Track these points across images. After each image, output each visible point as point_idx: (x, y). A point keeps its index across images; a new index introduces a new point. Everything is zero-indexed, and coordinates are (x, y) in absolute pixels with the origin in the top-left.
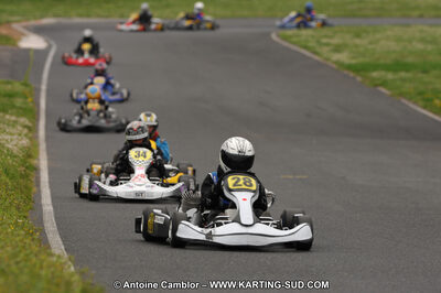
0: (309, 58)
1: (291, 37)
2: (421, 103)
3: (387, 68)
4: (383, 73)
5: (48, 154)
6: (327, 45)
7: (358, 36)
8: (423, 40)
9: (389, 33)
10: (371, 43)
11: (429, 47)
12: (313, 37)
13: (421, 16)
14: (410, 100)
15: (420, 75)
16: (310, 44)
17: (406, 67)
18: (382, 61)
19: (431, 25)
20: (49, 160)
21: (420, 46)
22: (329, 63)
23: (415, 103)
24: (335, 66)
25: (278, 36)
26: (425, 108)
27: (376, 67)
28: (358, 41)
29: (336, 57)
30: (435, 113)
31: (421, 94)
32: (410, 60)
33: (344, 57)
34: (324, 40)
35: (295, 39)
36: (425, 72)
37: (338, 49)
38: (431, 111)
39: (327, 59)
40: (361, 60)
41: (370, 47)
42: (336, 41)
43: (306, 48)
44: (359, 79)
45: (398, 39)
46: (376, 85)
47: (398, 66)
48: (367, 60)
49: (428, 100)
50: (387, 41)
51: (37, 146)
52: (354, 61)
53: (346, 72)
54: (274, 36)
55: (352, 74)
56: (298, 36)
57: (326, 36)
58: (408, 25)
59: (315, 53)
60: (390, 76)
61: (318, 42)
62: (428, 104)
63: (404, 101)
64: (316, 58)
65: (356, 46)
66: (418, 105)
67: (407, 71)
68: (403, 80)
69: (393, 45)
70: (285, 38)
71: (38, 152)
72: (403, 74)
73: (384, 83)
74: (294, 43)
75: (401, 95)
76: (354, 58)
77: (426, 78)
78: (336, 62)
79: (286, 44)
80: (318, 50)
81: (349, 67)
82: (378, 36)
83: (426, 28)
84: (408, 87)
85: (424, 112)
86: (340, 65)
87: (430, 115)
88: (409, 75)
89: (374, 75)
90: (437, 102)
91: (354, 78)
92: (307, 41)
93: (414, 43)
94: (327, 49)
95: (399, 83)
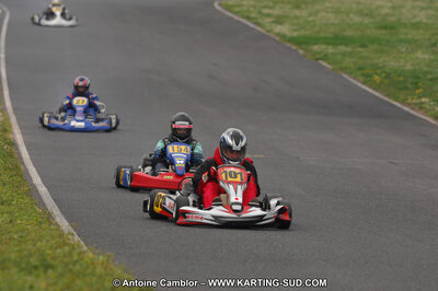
1: (231, 6)
2: (361, 78)
3: (327, 42)
4: (324, 46)
5: (21, 128)
6: (268, 15)
7: (298, 7)
8: (360, 13)
10: (310, 15)
11: (367, 20)
12: (254, 7)
14: (350, 74)
15: (360, 49)
16: (253, 15)
17: (345, 41)
18: (322, 35)
20: (23, 134)
21: (357, 19)
22: (271, 35)
23: (355, 79)
24: (277, 38)
25: (220, 5)
26: (364, 83)
27: (317, 41)
28: (297, 13)
29: (278, 28)
30: (374, 89)
31: (360, 69)
32: (349, 33)
33: (284, 29)
34: (266, 11)
35: (237, 9)
36: (363, 46)
37: (279, 20)
38: (370, 87)
39: (268, 31)
40: (302, 33)
41: (311, 19)
42: (277, 11)
43: (248, 18)
44: (301, 52)
46: (317, 59)
47: (337, 40)
48: (307, 33)
49: (368, 76)
50: (326, 12)
51: (9, 119)
52: (295, 34)
53: (288, 45)
54: (216, 5)
55: (294, 47)
56: (240, 6)
57: (266, 7)
59: (257, 24)
60: (330, 49)
61: (260, 13)
62: (367, 80)
63: (345, 76)
64: (258, 28)
65: (297, 17)
66: (359, 81)
67: (346, 45)
68: (344, 55)
69: (332, 18)
70: (227, 8)
71: (10, 126)
72: (343, 48)
73: (325, 57)
74: (237, 13)
75: (342, 69)
76: (295, 30)
77: (364, 52)
78: (278, 34)
79: (229, 14)
80: (259, 20)
81: (291, 40)
82: (317, 7)
84: (348, 62)
85: (364, 87)
86: (283, 36)
87: (371, 91)
88: (349, 49)
89: (315, 48)
90: (376, 78)
91: (295, 51)
92: (249, 11)
93: (351, 15)
94: (268, 20)
95: (339, 57)
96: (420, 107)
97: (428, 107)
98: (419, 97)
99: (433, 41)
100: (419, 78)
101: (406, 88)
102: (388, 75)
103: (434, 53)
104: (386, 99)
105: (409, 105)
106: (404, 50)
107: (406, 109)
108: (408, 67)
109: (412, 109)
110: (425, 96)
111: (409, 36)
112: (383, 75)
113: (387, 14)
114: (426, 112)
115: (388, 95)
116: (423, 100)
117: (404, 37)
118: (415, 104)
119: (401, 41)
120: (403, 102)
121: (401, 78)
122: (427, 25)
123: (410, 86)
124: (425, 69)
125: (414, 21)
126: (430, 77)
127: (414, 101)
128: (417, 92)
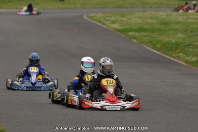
0: (101, 27)
1: (92, 17)
2: (151, 46)
3: (136, 31)
4: (134, 33)
6: (109, 20)
7: (123, 16)
8: (151, 18)
9: (137, 15)
10: (128, 19)
11: (155, 21)
12: (102, 17)
13: (151, 7)
14: (146, 45)
15: (151, 34)
16: (101, 20)
17: (144, 30)
18: (133, 28)
19: (155, 11)
21: (150, 21)
22: (110, 29)
23: (148, 46)
24: (113, 30)
25: (87, 16)
26: (152, 48)
27: (131, 30)
28: (122, 19)
29: (113, 26)
30: (157, 51)
31: (151, 42)
32: (146, 27)
33: (116, 26)
34: (107, 18)
35: (94, 18)
36: (153, 32)
37: (114, 22)
38: (155, 50)
39: (109, 27)
40: (124, 27)
41: (128, 21)
42: (113, 18)
43: (99, 22)
44: (123, 36)
45: (141, 18)
46: (131, 39)
47: (140, 30)
48: (127, 27)
49: (154, 45)
50: (136, 18)
52: (121, 28)
53: (117, 33)
54: (85, 17)
55: (120, 34)
56: (96, 17)
57: (108, 17)
58: (145, 11)
59: (103, 24)
60: (137, 34)
61: (105, 19)
62: (154, 46)
63: (144, 45)
65: (122, 21)
67: (145, 32)
68: (143, 36)
69: (138, 21)
70: (90, 18)
72: (143, 33)
73: (135, 38)
74: (94, 20)
75: (142, 42)
76: (121, 26)
77: (153, 35)
78: (112, 28)
79: (90, 20)
80: (104, 22)
81: (119, 31)
82: (132, 16)
83: (153, 12)
84: (145, 39)
85: (153, 50)
86: (115, 29)
87: (155, 51)
88: (145, 34)
89: (130, 34)
90: (158, 45)
91: (121, 35)
92: (100, 19)
93: (148, 19)
94: (109, 22)
95: (141, 37)
96: (179, 58)
97: (182, 57)
98: (178, 53)
99: (186, 29)
100: (178, 45)
101: (172, 50)
102: (164, 44)
103: (186, 34)
104: (163, 55)
105: (173, 57)
106: (172, 33)
107: (172, 59)
108: (174, 41)
109: (175, 58)
110: (181, 53)
111: (174, 28)
112: (162, 44)
113: (165, 18)
114: (182, 60)
115: (163, 53)
116: (180, 54)
117: (171, 28)
118: (176, 57)
119: (171, 29)
120: (171, 56)
121: (170, 46)
122: (183, 22)
123: (174, 49)
124: (182, 41)
125: (177, 21)
126: (184, 44)
127: (176, 55)
128: (178, 51)
